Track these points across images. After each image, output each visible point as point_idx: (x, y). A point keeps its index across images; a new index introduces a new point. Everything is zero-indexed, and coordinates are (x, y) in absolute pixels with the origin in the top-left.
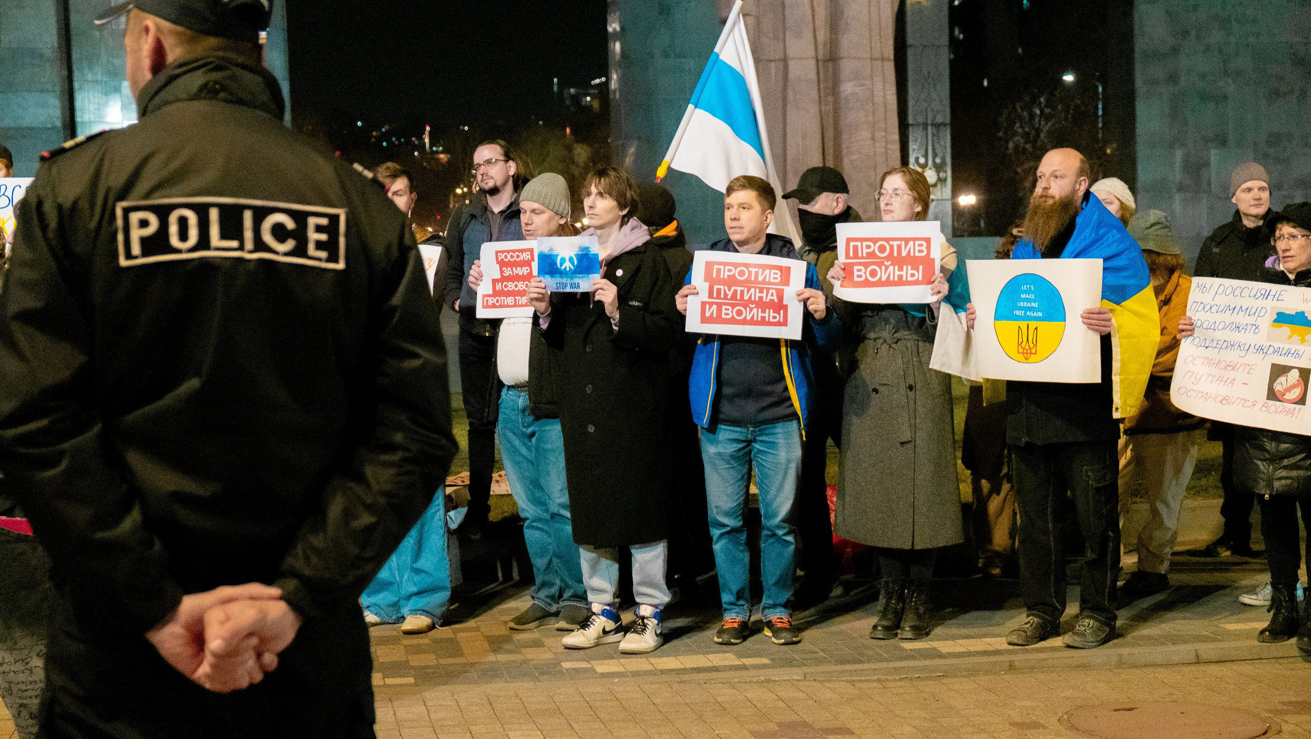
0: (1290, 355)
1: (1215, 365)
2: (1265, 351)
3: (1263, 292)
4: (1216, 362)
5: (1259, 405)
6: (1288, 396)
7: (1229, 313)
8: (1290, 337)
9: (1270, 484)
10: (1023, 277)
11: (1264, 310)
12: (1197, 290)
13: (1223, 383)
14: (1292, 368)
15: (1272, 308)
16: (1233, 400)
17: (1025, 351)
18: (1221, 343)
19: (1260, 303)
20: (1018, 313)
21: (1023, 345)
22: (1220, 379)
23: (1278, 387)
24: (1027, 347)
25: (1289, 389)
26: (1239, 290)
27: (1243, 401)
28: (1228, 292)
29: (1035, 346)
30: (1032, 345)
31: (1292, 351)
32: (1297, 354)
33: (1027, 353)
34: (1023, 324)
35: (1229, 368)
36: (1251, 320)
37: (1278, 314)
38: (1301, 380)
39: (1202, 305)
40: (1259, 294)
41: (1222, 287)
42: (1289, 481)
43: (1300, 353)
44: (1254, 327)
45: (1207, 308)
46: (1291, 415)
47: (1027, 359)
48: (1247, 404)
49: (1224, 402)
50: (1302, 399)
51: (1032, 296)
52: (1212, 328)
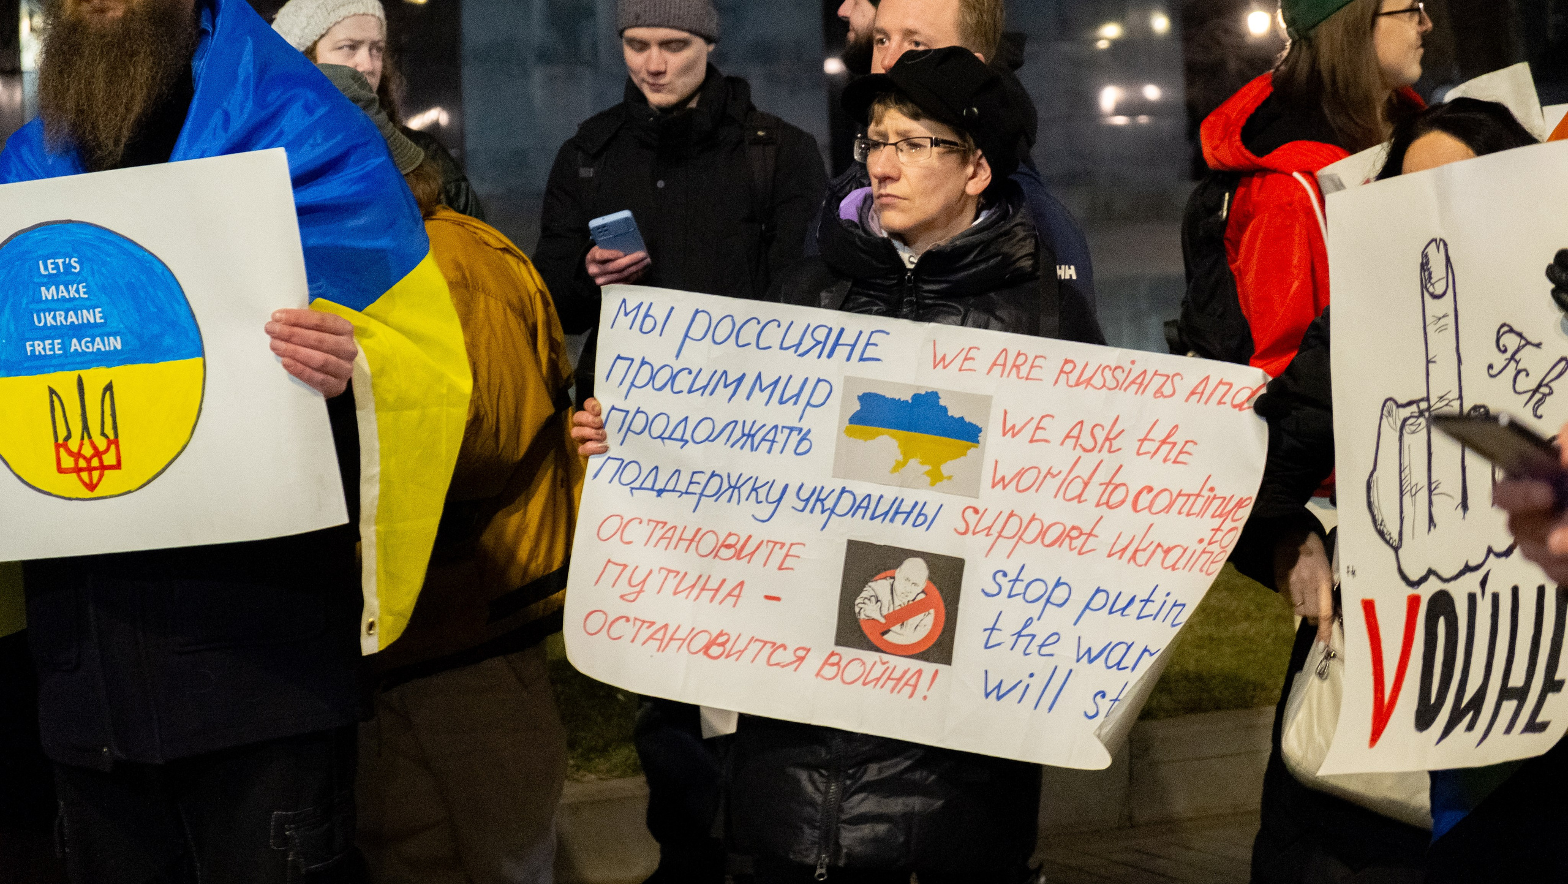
0: (900, 518)
1: (683, 545)
2: (829, 504)
3: (821, 335)
4: (688, 535)
5: (814, 661)
6: (900, 636)
7: (723, 393)
8: (899, 466)
9: (829, 839)
10: (37, 236)
11: (823, 388)
12: (624, 321)
13: (707, 595)
14: (905, 554)
15: (848, 380)
16: (741, 645)
17: (82, 463)
18: (702, 479)
19: (813, 366)
20: (38, 347)
21: (73, 445)
22: (701, 584)
23: (868, 610)
24: (88, 451)
25: (901, 616)
26: (752, 329)
27: (768, 649)
28: (720, 335)
29: (116, 442)
30: (101, 444)
31: (906, 507)
32: (919, 516)
33: (90, 469)
34: (64, 381)
35: (725, 553)
36: (788, 415)
37: (865, 398)
38: (936, 593)
39: (646, 368)
40: (808, 342)
41: (702, 319)
42: (882, 828)
43: (930, 511)
44: (795, 437)
45: (663, 377)
46: (908, 690)
47: (91, 487)
48: (780, 656)
49: (715, 651)
50: (938, 645)
51: (78, 291)
52: (678, 434)
